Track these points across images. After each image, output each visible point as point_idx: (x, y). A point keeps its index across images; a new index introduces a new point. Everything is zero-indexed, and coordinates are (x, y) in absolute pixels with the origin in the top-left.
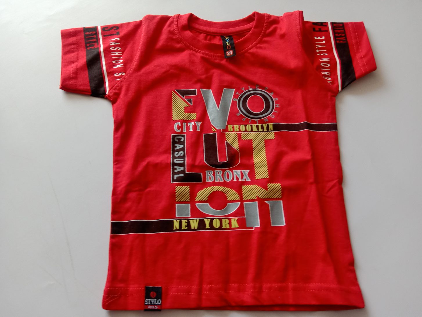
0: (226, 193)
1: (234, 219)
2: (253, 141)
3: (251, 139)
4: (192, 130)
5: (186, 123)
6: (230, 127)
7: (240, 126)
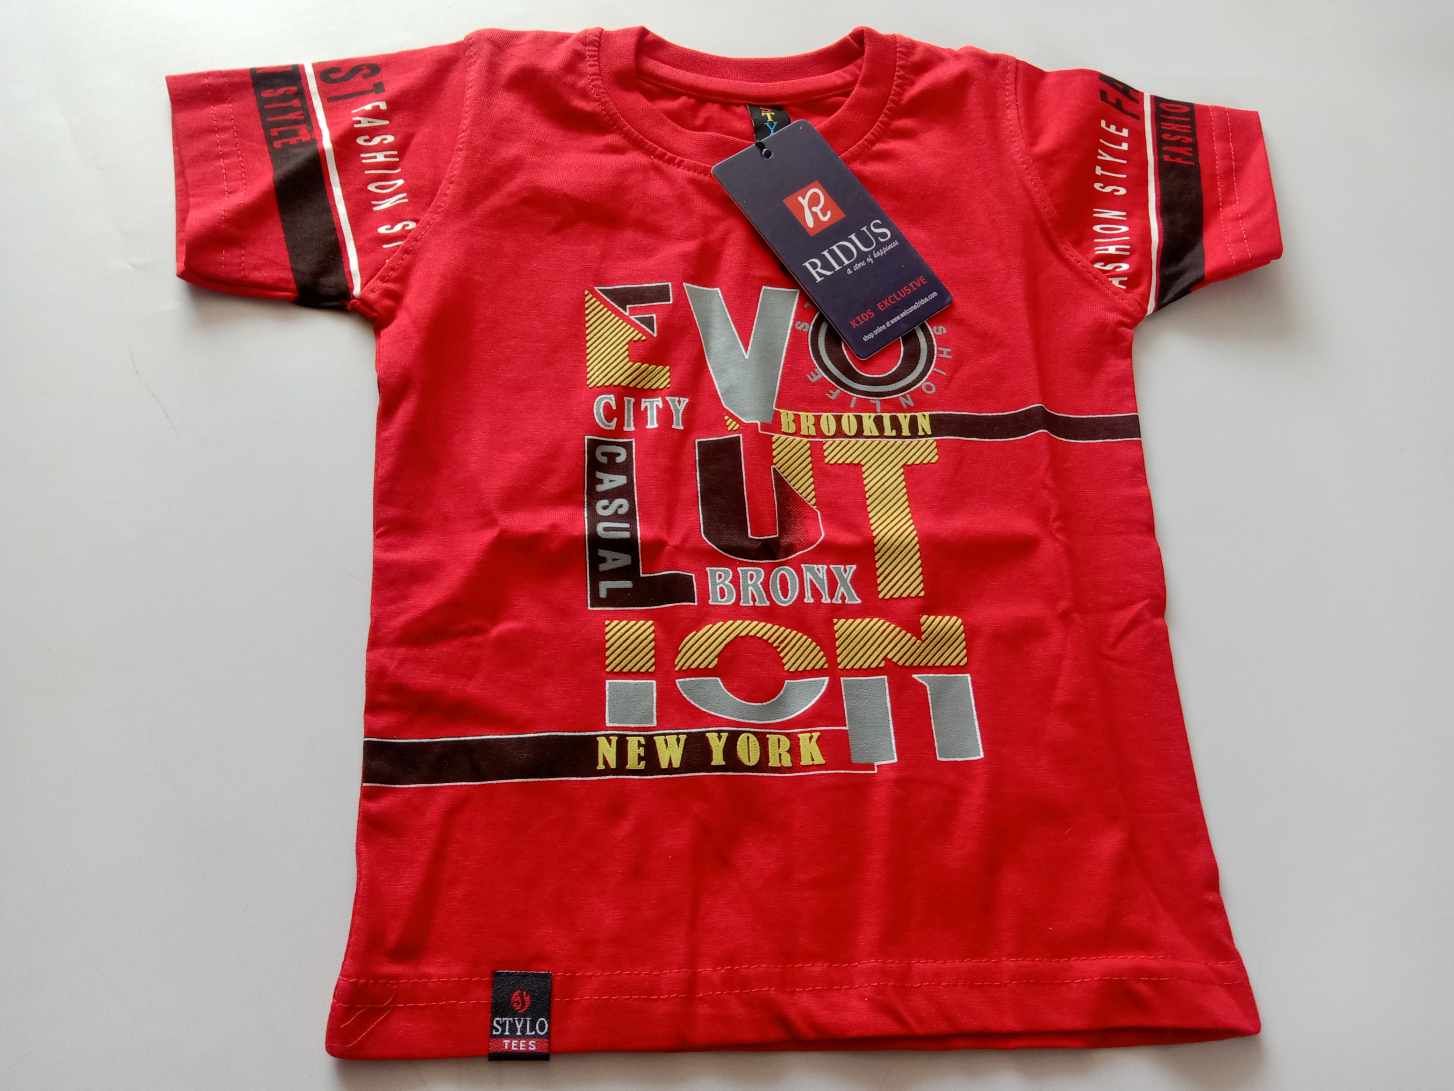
0: (778, 647)
1: (809, 735)
2: (864, 469)
3: (856, 462)
4: (656, 425)
5: (633, 400)
6: (787, 417)
7: (818, 419)
